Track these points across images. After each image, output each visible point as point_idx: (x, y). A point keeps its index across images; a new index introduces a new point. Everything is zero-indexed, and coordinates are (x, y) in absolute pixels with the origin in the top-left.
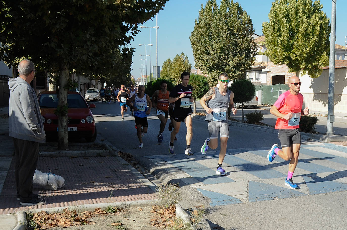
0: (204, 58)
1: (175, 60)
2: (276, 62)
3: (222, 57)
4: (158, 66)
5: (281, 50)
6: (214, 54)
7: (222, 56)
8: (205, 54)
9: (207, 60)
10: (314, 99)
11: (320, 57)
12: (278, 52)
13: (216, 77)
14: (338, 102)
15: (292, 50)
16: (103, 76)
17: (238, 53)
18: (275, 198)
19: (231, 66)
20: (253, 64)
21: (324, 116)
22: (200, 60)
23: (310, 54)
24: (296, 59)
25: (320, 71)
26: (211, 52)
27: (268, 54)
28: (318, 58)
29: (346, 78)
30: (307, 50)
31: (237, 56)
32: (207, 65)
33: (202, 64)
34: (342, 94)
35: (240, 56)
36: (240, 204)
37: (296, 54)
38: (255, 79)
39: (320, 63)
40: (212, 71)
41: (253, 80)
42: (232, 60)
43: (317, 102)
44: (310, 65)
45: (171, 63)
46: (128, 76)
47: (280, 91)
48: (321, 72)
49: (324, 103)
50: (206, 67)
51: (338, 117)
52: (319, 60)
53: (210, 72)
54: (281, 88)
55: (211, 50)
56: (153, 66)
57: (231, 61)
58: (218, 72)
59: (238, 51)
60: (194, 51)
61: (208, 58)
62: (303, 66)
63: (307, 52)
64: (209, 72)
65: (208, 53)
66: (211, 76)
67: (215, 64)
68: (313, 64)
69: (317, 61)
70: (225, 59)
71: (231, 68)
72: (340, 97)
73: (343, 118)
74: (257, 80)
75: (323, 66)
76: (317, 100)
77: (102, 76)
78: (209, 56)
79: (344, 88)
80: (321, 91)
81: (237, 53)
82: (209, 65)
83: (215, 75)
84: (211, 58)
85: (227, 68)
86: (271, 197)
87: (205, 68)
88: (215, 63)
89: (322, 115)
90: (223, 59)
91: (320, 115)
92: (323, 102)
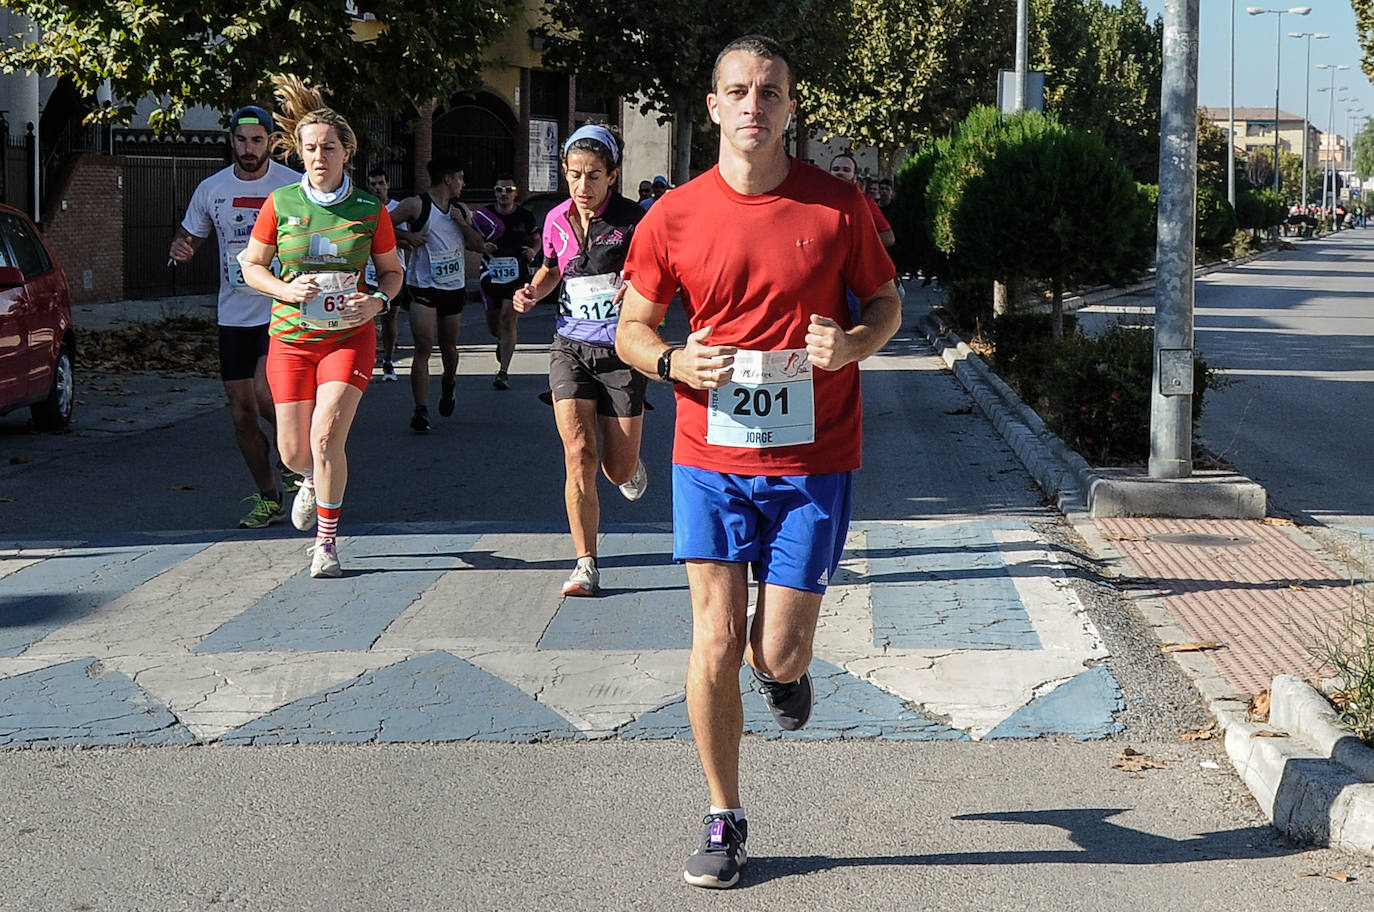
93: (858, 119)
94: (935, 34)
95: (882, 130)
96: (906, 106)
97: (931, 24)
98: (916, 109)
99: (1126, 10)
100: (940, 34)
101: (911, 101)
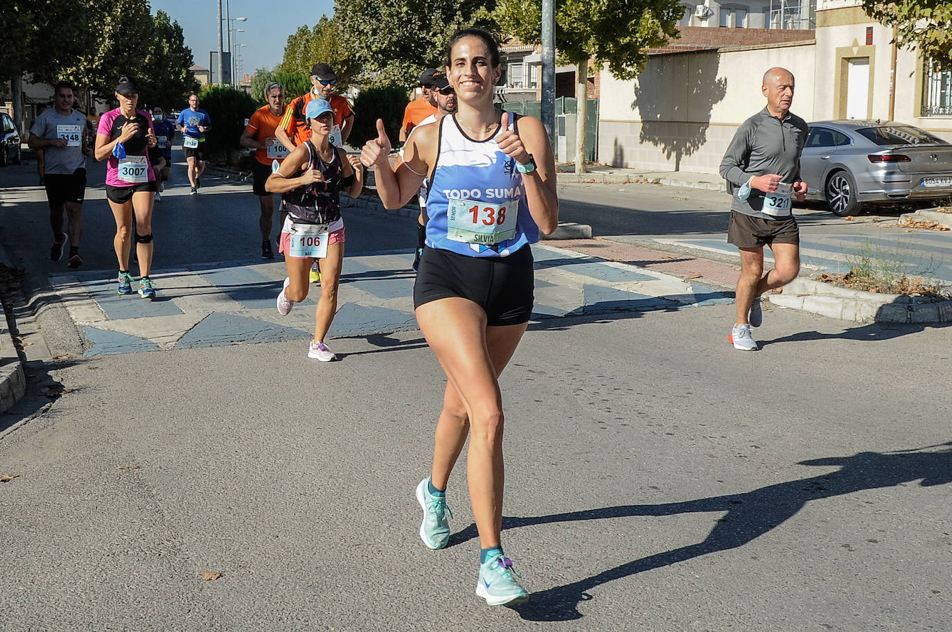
0: (367, 28)
1: (319, 32)
2: (522, 36)
3: (414, 23)
4: (224, 51)
5: (530, 5)
6: (391, 15)
7: (413, 21)
8: (367, 15)
9: (375, 32)
10: (643, 138)
11: (637, 24)
12: (523, 9)
13: (398, 79)
14: (700, 145)
15: (562, 6)
16: (97, 80)
17: (457, 13)
18: (239, 343)
19: (440, 49)
20: (505, 43)
21: (652, 183)
22: (354, 32)
23: (609, 13)
24: (574, 28)
25: (642, 61)
26: (384, 11)
27: (501, 16)
28: (633, 25)
29: (716, 80)
30: (601, 3)
31: (456, 20)
32: (374, 46)
33: (362, 45)
34: (708, 123)
35: (461, 19)
36: (151, 353)
37: (570, 16)
38: (527, 85)
39: (640, 40)
40: (389, 63)
41: (524, 88)
42: (442, 32)
43: (649, 145)
44: (611, 45)
45: (307, 40)
46: (183, 78)
47: (563, 115)
48: (645, 63)
49: (665, 148)
50: (372, 51)
51: (684, 185)
52: (635, 32)
53: (383, 65)
54: (566, 110)
55: (381, 5)
56: (211, 52)
57: (439, 35)
58: (406, 65)
59: (458, 5)
60: (340, 7)
61: (374, 27)
62: (591, 47)
63: (600, 8)
64: (380, 66)
65: (376, 13)
66: (385, 78)
67: (396, 44)
68: (621, 40)
69: (629, 34)
70: (421, 28)
71: (440, 55)
72: (704, 132)
73: (696, 187)
74: (533, 87)
75: (647, 47)
76: (649, 140)
77: (94, 79)
78: (378, 20)
79: (714, 106)
80: (658, 116)
81: (456, 10)
82: (379, 45)
83: (394, 75)
84: (382, 25)
85: (429, 55)
86: (231, 339)
87: (368, 56)
88: (395, 39)
89: (647, 180)
90: (417, 28)
91: (642, 180)
92: (663, 146)
93: (69, 72)
94: (107, 30)
95: (82, 78)
96: (94, 66)
97: (105, 25)
98: (99, 67)
99: (160, 17)
100: (110, 30)
101: (97, 63)
